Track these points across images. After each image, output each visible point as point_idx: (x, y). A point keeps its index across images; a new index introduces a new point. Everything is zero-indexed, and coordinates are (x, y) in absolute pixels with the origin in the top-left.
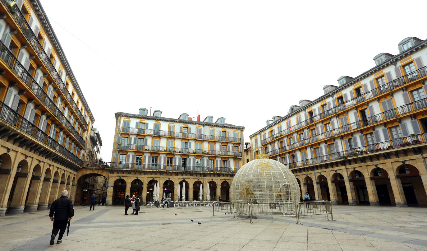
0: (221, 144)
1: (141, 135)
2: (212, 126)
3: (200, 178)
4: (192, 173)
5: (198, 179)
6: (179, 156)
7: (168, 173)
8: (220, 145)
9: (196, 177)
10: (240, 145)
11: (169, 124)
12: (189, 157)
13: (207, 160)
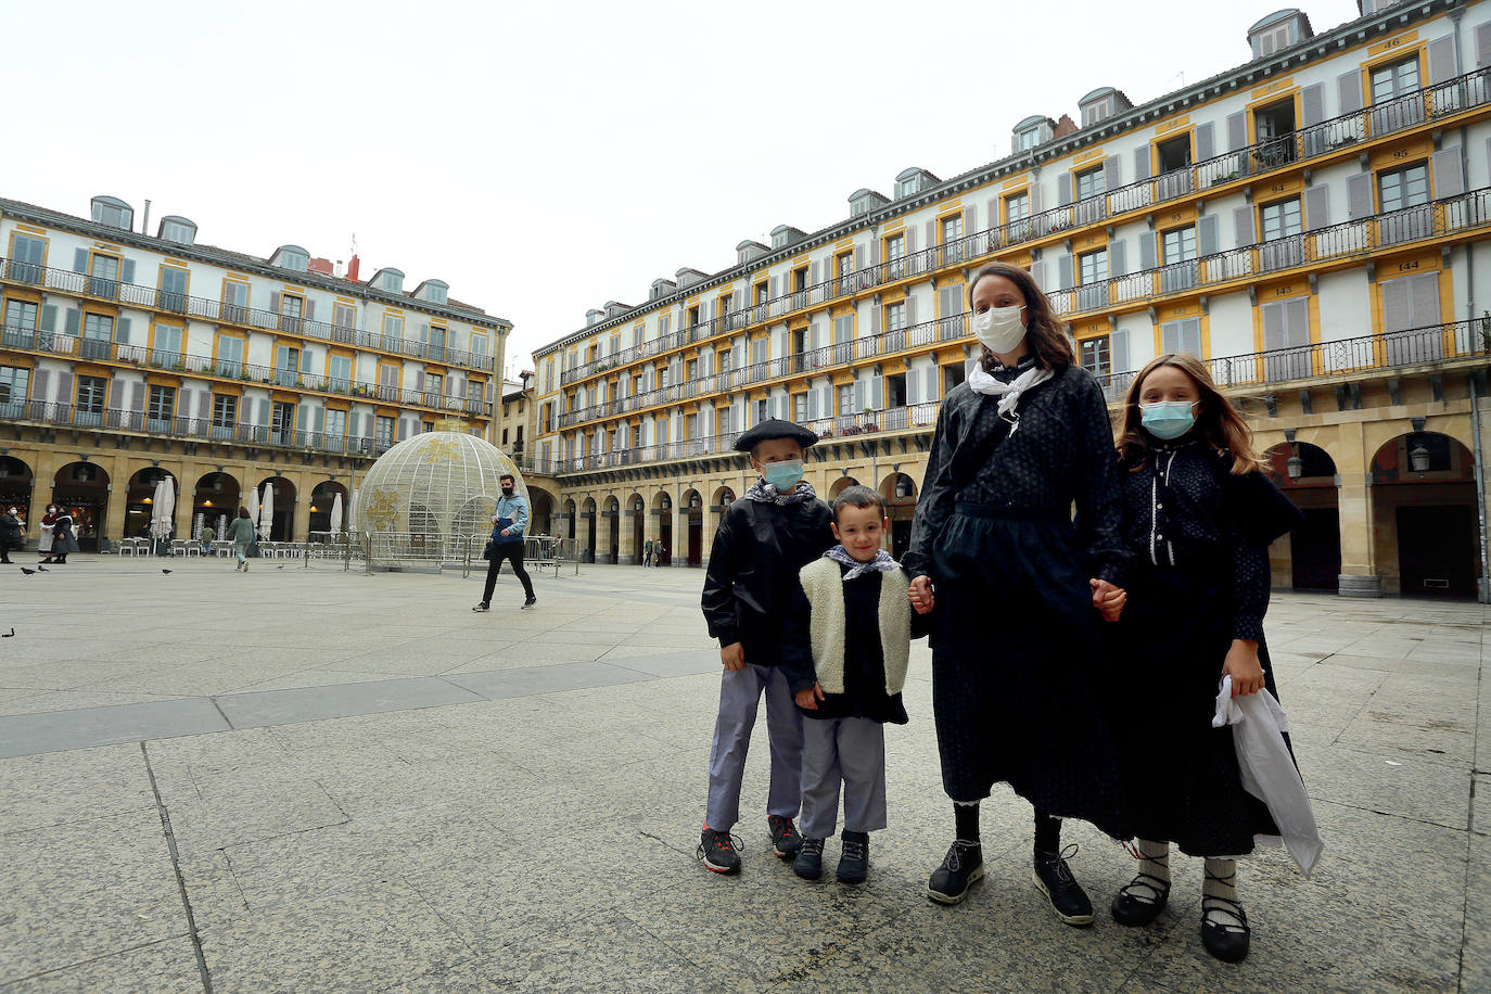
0: (425, 368)
1: (101, 302)
2: (397, 304)
3: (340, 471)
4: (310, 455)
5: (332, 477)
6: (264, 396)
7: (214, 447)
8: (420, 373)
9: (323, 469)
10: (488, 380)
11: (225, 276)
12: (300, 400)
13: (369, 418)
